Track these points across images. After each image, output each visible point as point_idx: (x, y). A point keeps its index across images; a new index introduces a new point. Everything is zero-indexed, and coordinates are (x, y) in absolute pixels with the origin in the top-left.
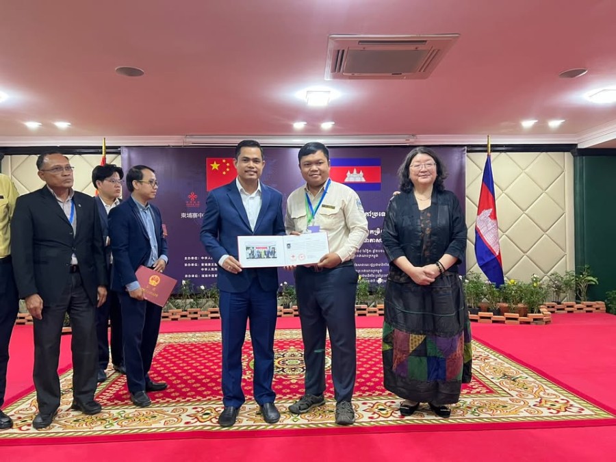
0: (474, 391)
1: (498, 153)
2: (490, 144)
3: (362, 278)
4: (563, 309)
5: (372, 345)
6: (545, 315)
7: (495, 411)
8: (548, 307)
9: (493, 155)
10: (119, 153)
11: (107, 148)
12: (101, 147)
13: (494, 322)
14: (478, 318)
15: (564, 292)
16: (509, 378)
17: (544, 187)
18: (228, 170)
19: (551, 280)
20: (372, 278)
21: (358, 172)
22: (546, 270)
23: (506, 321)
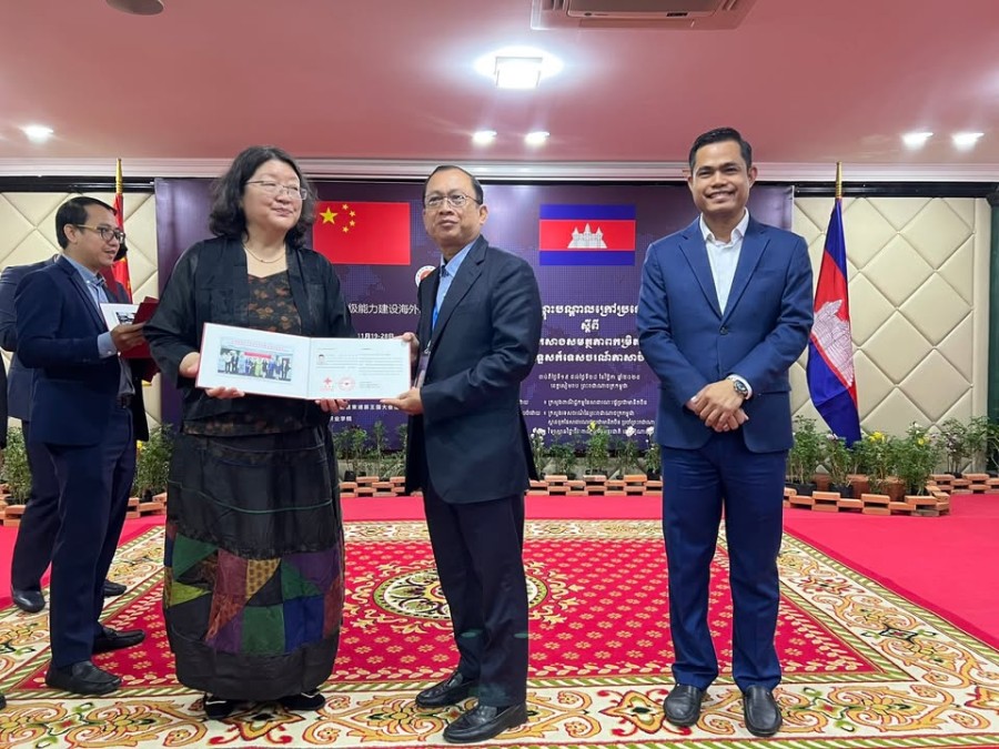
0: (832, 666)
1: (853, 198)
2: (841, 180)
3: (597, 426)
4: (966, 487)
5: (614, 555)
6: (939, 499)
7: (886, 717)
8: (938, 483)
9: (846, 201)
10: (151, 191)
11: (125, 180)
12: (112, 180)
13: (842, 510)
14: (813, 503)
15: (968, 456)
16: (899, 634)
17: (936, 263)
18: (352, 223)
19: (944, 433)
20: (616, 427)
21: (594, 231)
22: (935, 416)
23: (865, 510)
